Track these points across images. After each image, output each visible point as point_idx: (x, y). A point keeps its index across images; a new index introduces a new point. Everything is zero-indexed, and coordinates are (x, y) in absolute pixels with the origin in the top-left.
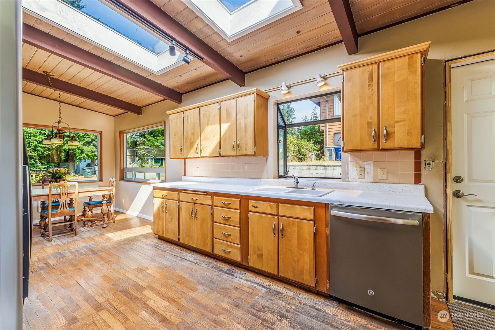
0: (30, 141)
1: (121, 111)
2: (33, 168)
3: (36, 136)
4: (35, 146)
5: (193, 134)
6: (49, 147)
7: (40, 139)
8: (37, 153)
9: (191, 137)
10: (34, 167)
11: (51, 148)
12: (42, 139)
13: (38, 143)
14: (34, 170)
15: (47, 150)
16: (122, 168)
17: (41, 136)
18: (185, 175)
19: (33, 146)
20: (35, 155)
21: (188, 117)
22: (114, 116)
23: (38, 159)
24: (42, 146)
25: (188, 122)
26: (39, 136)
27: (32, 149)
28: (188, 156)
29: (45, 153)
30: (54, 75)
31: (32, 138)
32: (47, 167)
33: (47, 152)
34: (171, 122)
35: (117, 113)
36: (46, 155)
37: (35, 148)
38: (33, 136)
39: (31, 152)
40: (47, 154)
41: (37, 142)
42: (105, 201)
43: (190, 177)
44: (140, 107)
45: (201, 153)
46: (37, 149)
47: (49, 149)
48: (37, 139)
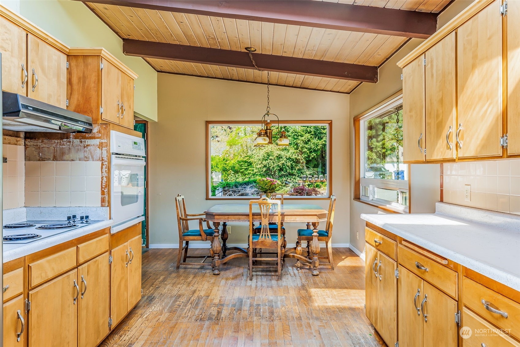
0: (298, 142)
1: (353, 83)
2: (301, 175)
3: (303, 134)
4: (302, 148)
5: (441, 101)
6: (314, 148)
7: (306, 139)
8: (304, 156)
9: (438, 111)
10: (302, 173)
11: (316, 149)
12: (308, 138)
13: (304, 144)
14: (301, 176)
15: (313, 152)
16: (357, 179)
17: (307, 135)
18: (442, 201)
19: (300, 147)
20: (302, 158)
21: (432, 62)
22: (349, 93)
23: (305, 163)
24: (308, 147)
25: (432, 75)
26: (305, 135)
27: (300, 151)
28: (432, 156)
29: (311, 156)
30: (255, 50)
31: (299, 137)
32: (313, 173)
33: (312, 155)
34: (405, 82)
35: (350, 87)
36: (312, 158)
37: (302, 149)
38: (301, 135)
39: (298, 156)
40: (313, 156)
41: (304, 142)
42: (316, 232)
43: (452, 206)
44: (376, 68)
45: (459, 149)
46: (304, 150)
47: (315, 151)
48: (303, 138)
